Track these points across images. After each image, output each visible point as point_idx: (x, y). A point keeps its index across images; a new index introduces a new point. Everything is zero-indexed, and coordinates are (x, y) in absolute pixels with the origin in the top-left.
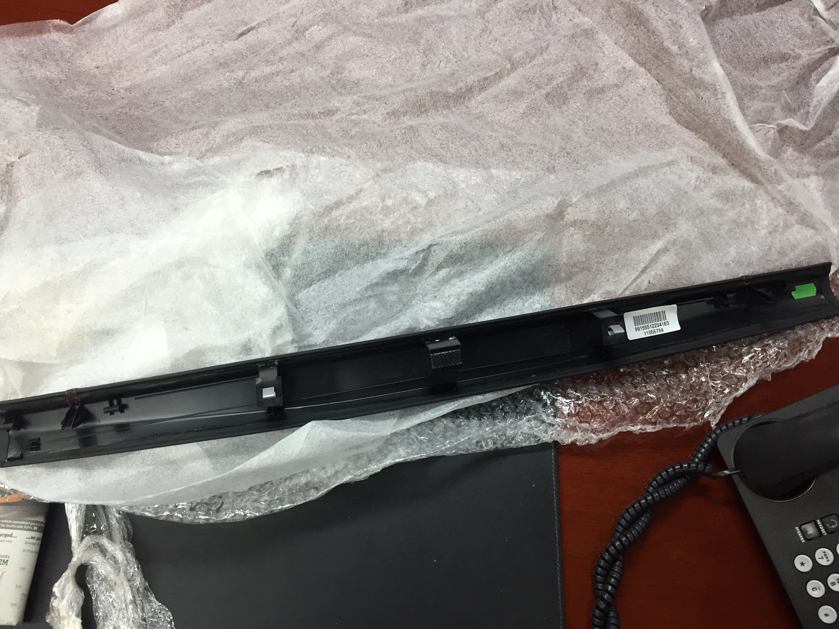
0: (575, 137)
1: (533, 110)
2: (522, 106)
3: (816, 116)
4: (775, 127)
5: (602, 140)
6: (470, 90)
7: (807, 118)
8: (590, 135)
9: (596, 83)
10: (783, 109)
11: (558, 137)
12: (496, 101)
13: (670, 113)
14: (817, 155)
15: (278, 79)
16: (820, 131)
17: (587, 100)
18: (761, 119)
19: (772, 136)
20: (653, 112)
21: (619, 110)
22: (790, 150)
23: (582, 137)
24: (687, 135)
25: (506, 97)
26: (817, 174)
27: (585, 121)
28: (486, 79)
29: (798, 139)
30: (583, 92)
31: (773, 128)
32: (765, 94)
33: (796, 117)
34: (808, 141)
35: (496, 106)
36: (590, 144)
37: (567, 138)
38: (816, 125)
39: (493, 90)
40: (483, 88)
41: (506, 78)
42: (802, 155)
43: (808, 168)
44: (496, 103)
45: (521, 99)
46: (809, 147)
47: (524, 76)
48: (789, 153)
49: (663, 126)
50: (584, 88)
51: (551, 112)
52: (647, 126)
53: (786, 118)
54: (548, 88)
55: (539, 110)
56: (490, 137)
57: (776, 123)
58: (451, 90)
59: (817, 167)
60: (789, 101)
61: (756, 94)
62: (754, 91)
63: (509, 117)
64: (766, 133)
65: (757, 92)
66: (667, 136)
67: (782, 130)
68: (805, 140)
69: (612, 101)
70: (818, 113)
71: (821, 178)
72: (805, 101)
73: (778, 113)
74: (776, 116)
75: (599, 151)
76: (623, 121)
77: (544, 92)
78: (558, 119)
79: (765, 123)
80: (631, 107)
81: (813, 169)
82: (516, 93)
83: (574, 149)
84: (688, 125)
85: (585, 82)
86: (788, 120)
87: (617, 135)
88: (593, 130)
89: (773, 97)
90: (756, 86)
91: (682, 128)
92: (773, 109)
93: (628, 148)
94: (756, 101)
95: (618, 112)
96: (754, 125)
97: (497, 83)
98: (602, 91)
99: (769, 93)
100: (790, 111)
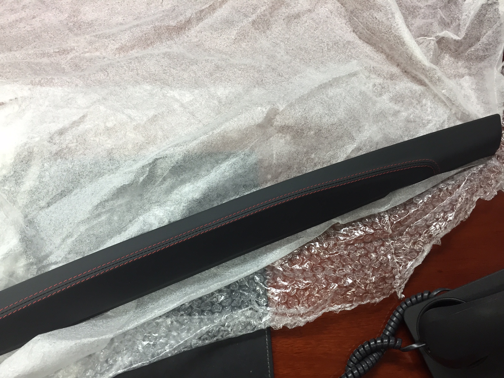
0: (279, 56)
1: (242, 36)
2: (233, 33)
3: (466, 28)
4: (434, 39)
5: (301, 57)
6: (189, 22)
7: (459, 29)
8: (291, 54)
9: (292, 10)
10: (439, 24)
11: (265, 57)
12: (212, 30)
13: (354, 31)
14: (469, 59)
15: (22, 25)
16: (470, 39)
17: (287, 25)
18: (423, 33)
19: (433, 47)
20: (340, 31)
21: (312, 31)
22: (447, 56)
23: (284, 56)
24: (368, 49)
25: (220, 25)
26: (470, 75)
27: (286, 42)
28: (202, 11)
29: (452, 47)
30: (283, 18)
31: (433, 40)
32: (424, 13)
33: (450, 29)
34: (461, 48)
35: (212, 34)
36: (291, 62)
37: (272, 57)
38: (467, 34)
39: (208, 21)
40: (200, 19)
41: (219, 10)
42: (456, 60)
43: (462, 71)
44: (211, 31)
45: (232, 27)
46: (462, 52)
47: (233, 8)
48: (446, 59)
49: (349, 42)
50: (283, 15)
51: (258, 36)
52: (336, 43)
53: (442, 30)
54: (254, 17)
55: (248, 36)
56: (207, 61)
57: (435, 36)
58: (173, 23)
59: (470, 69)
60: (444, 17)
61: (417, 13)
62: (416, 11)
63: (223, 44)
64: (428, 45)
65: (418, 11)
66: (352, 50)
67: (440, 41)
68: (459, 47)
69: (307, 24)
70: (467, 25)
71: (473, 78)
72: (456, 16)
73: (436, 27)
74: (434, 30)
75: (298, 66)
76: (316, 40)
77: (250, 20)
78: (264, 42)
79: (426, 36)
80: (323, 28)
81: (467, 71)
82: (228, 22)
83: (278, 66)
84: (369, 41)
85: (284, 10)
86: (444, 32)
87: (313, 53)
88: (292, 49)
89: (430, 14)
90: (416, 7)
91: (363, 43)
92: (431, 24)
93: (322, 63)
94: (417, 19)
95: (312, 33)
96: (417, 39)
97: (212, 14)
98: (297, 16)
99: (427, 12)
100: (445, 25)
